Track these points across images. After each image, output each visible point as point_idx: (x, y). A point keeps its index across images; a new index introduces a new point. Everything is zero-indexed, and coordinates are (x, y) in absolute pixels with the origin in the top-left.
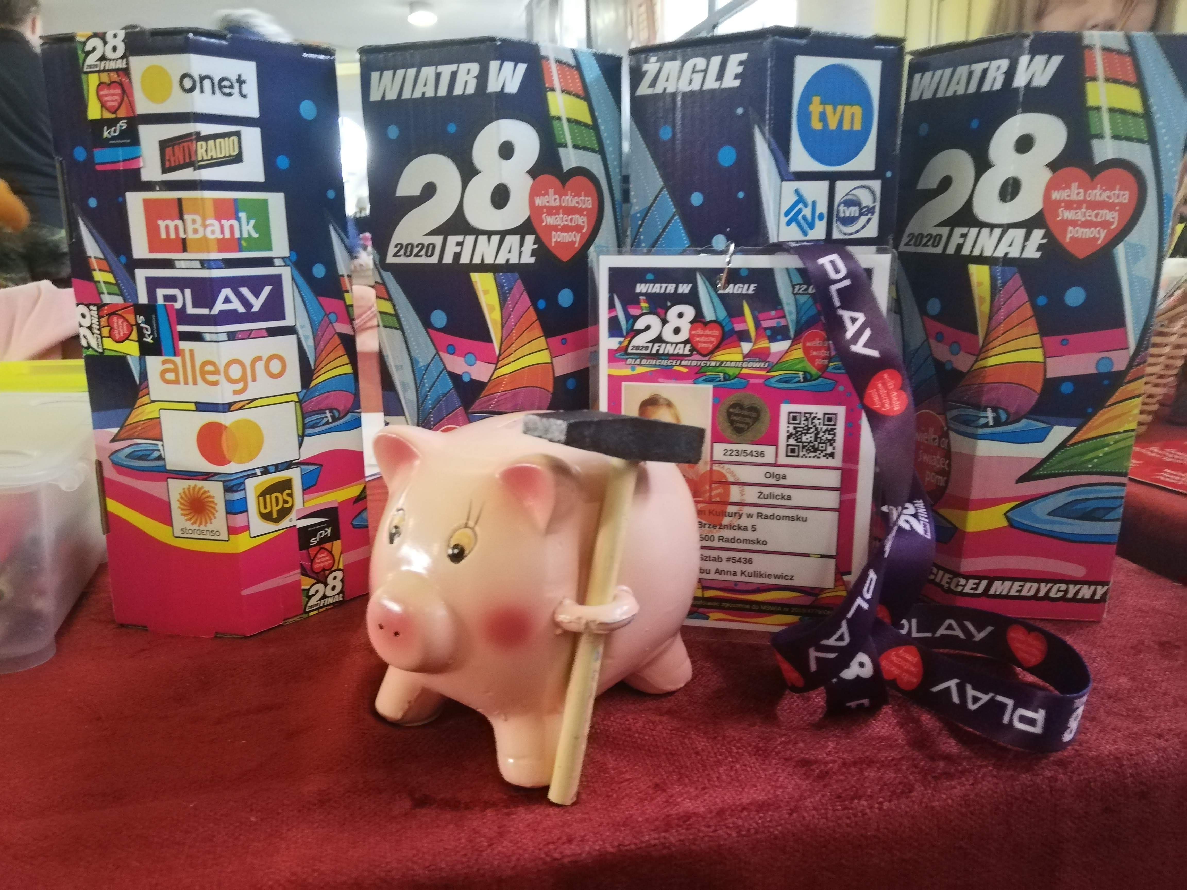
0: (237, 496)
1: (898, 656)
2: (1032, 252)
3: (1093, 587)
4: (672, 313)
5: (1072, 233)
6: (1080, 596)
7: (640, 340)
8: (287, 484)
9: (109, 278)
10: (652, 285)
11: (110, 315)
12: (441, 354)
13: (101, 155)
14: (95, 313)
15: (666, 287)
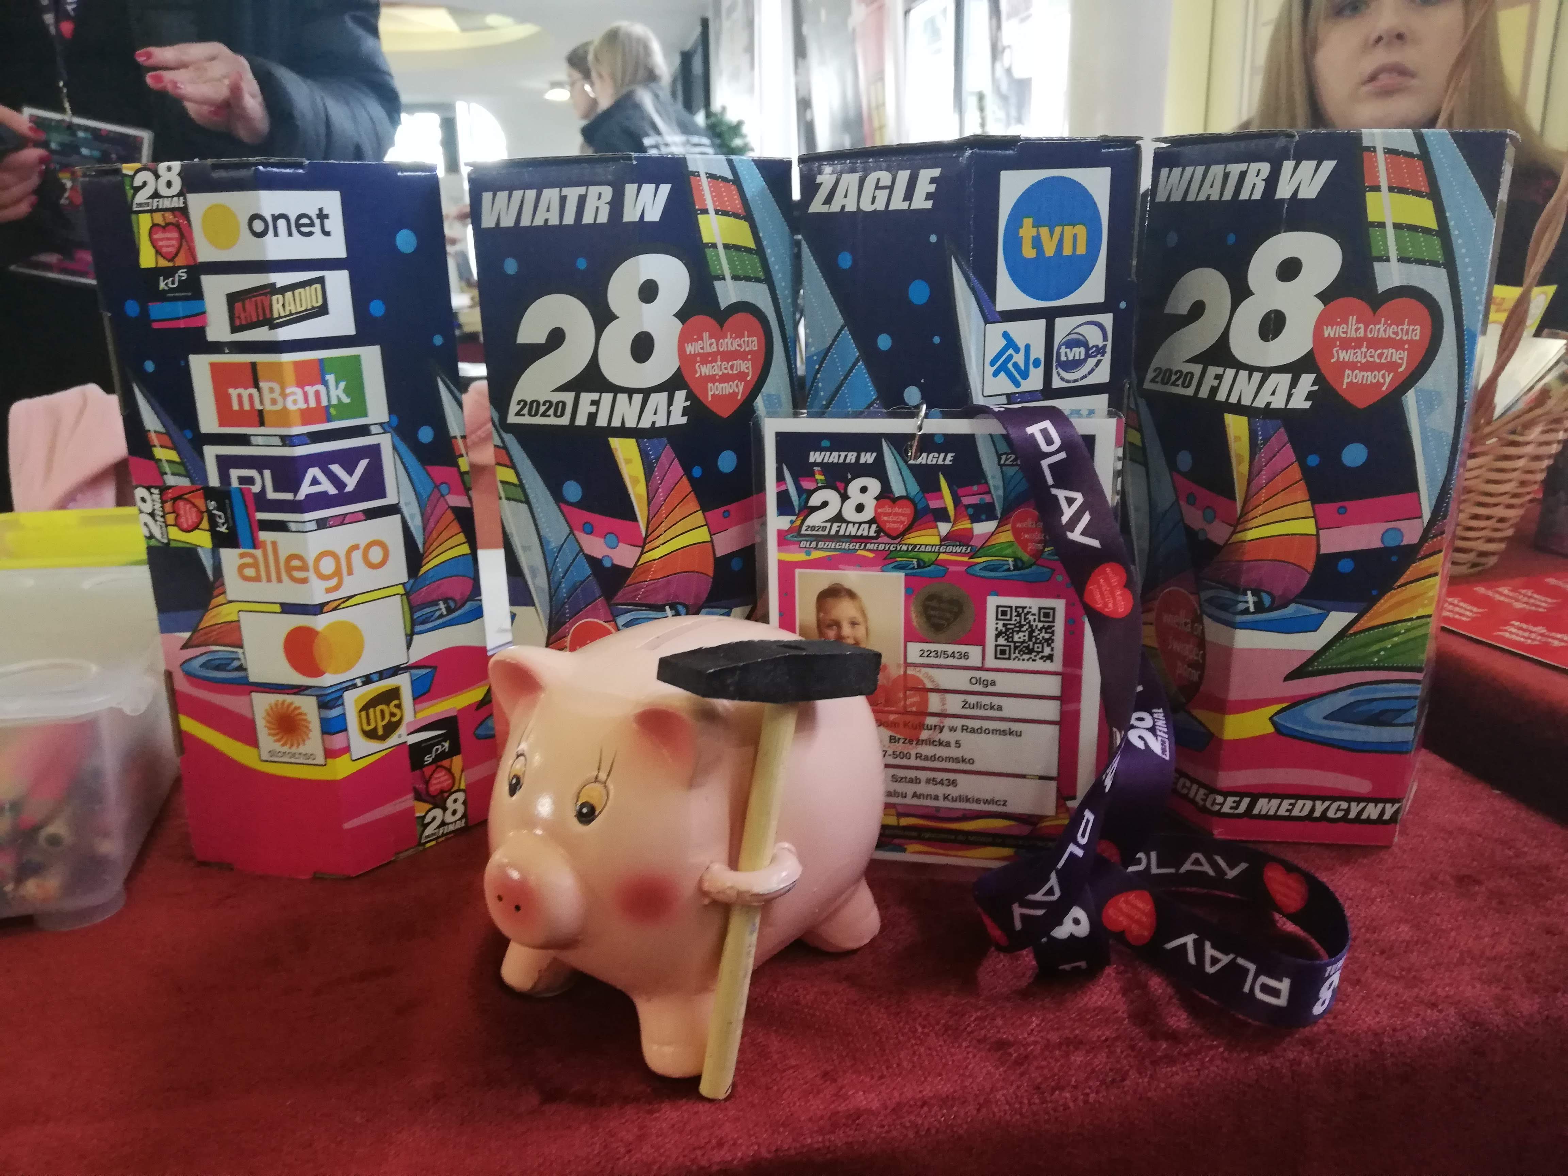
0: (335, 713)
1: (1127, 902)
2: (1299, 402)
3: (1380, 806)
4: (854, 488)
5: (1349, 377)
6: (1364, 816)
7: (816, 519)
8: (394, 694)
9: (173, 455)
10: (828, 453)
11: (175, 499)
12: (576, 533)
13: (158, 310)
14: (157, 497)
15: (846, 456)
